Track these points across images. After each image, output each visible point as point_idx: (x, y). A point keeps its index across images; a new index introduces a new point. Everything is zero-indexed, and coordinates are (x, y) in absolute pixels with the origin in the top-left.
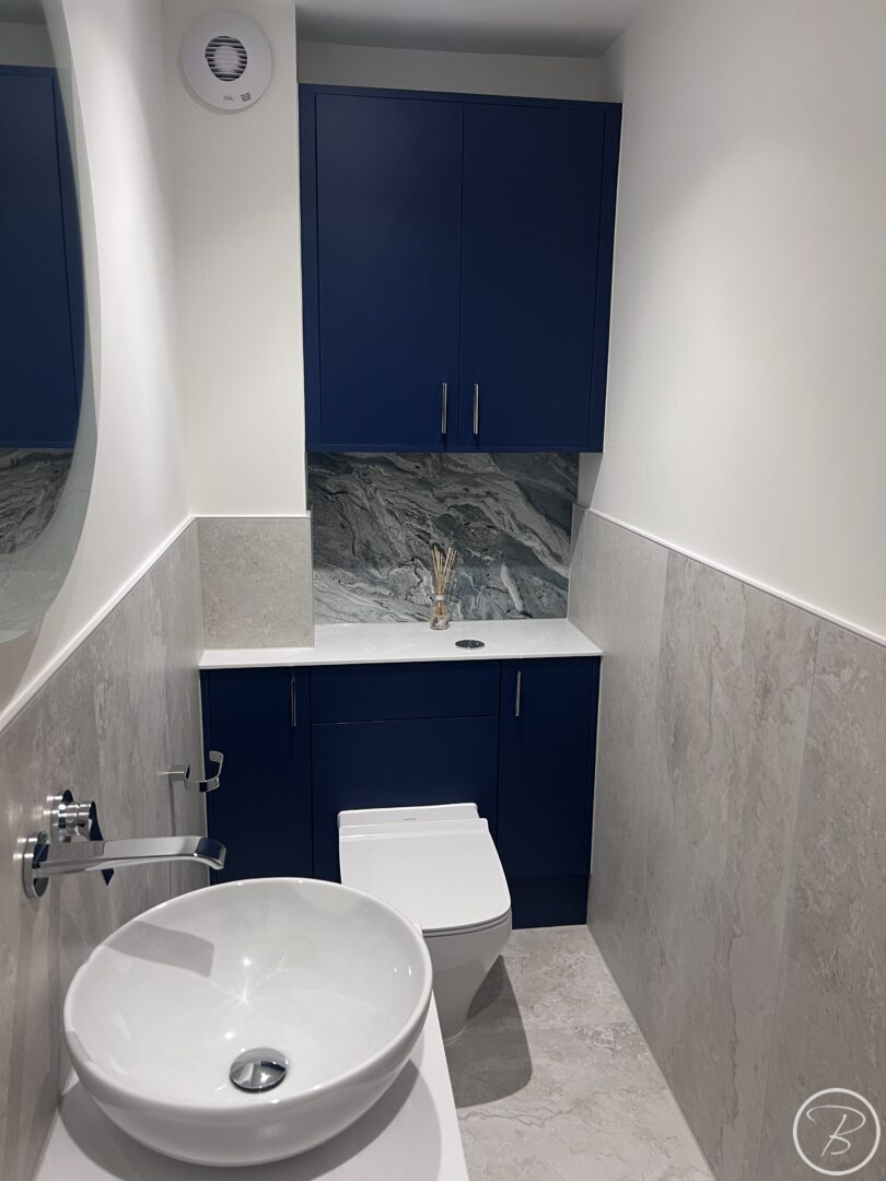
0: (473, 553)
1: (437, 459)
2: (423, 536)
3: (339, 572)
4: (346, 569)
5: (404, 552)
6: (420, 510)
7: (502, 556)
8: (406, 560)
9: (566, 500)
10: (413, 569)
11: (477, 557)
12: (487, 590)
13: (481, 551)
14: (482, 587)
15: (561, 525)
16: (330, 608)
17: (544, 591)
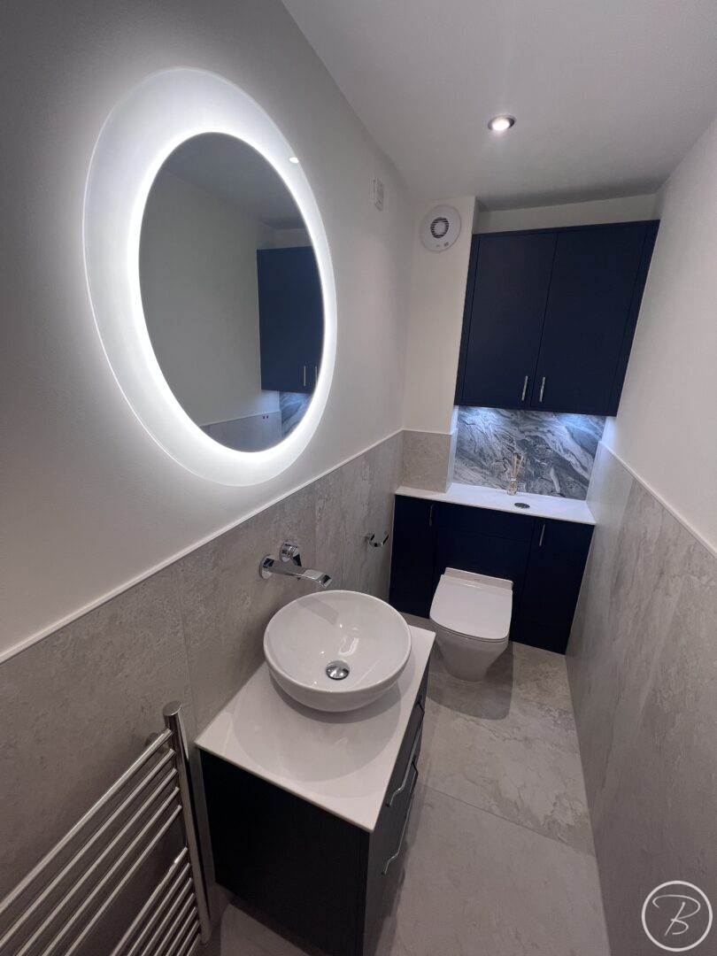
0: (536, 460)
1: (524, 412)
2: (511, 449)
3: (467, 460)
4: (470, 459)
5: (499, 455)
6: (510, 436)
7: (552, 464)
8: (500, 459)
9: (595, 439)
10: (503, 464)
11: (538, 462)
12: (541, 479)
13: (541, 460)
14: (539, 478)
15: (590, 452)
16: (460, 476)
17: (574, 485)
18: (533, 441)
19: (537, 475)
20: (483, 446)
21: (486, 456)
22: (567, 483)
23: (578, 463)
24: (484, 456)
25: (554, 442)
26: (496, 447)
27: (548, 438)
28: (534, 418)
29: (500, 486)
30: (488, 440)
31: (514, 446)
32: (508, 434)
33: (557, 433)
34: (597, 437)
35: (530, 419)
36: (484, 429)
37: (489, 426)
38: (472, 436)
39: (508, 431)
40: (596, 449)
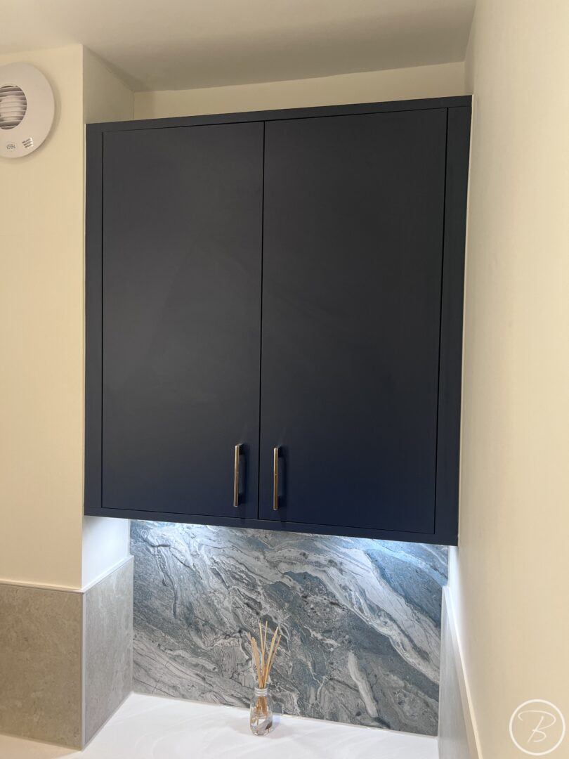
0: (313, 633)
2: (254, 605)
3: (160, 633)
4: (168, 633)
5: (228, 619)
6: (249, 573)
7: (350, 642)
8: (232, 631)
9: (434, 582)
10: (240, 643)
11: (316, 638)
12: (331, 682)
13: (323, 632)
14: (324, 677)
15: (427, 613)
16: (148, 675)
17: (405, 696)
18: (298, 587)
19: (320, 673)
20: (192, 599)
21: (201, 623)
22: (389, 693)
23: (406, 641)
24: (196, 624)
25: (345, 588)
26: (219, 602)
27: (332, 580)
29: (240, 699)
30: (201, 584)
31: (261, 599)
32: (243, 569)
33: (348, 566)
34: (436, 576)
36: (189, 558)
37: (199, 550)
38: (166, 574)
39: (242, 561)
40: (440, 606)
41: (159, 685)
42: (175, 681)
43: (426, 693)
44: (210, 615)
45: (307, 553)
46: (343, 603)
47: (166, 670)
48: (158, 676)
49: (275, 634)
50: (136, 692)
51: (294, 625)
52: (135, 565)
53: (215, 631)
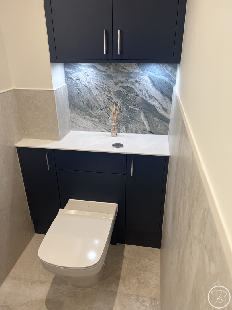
0: (130, 106)
1: (115, 66)
2: (110, 99)
3: (79, 111)
4: (82, 110)
5: (102, 105)
6: (108, 87)
7: (142, 108)
8: (103, 108)
9: (170, 85)
10: (106, 112)
11: (131, 108)
12: (135, 122)
13: (133, 106)
14: (133, 121)
15: (167, 96)
16: (76, 125)
17: (159, 124)
18: (125, 91)
19: (132, 119)
20: (89, 98)
21: (92, 106)
22: (154, 123)
23: (160, 106)
24: (91, 107)
25: (141, 90)
26: (98, 98)
27: (136, 87)
28: (124, 71)
29: (106, 130)
30: (92, 93)
31: (112, 96)
32: (106, 86)
33: (142, 82)
34: (172, 83)
35: (121, 72)
36: (87, 83)
37: (90, 80)
38: (79, 90)
39: (105, 83)
40: (172, 93)
41: (80, 127)
42: (85, 126)
43: (165, 122)
44: (95, 103)
45: (128, 79)
46: (140, 95)
47: (82, 122)
48: (79, 125)
49: (117, 108)
50: (73, 130)
51: (124, 104)
52: (68, 87)
53: (97, 108)
